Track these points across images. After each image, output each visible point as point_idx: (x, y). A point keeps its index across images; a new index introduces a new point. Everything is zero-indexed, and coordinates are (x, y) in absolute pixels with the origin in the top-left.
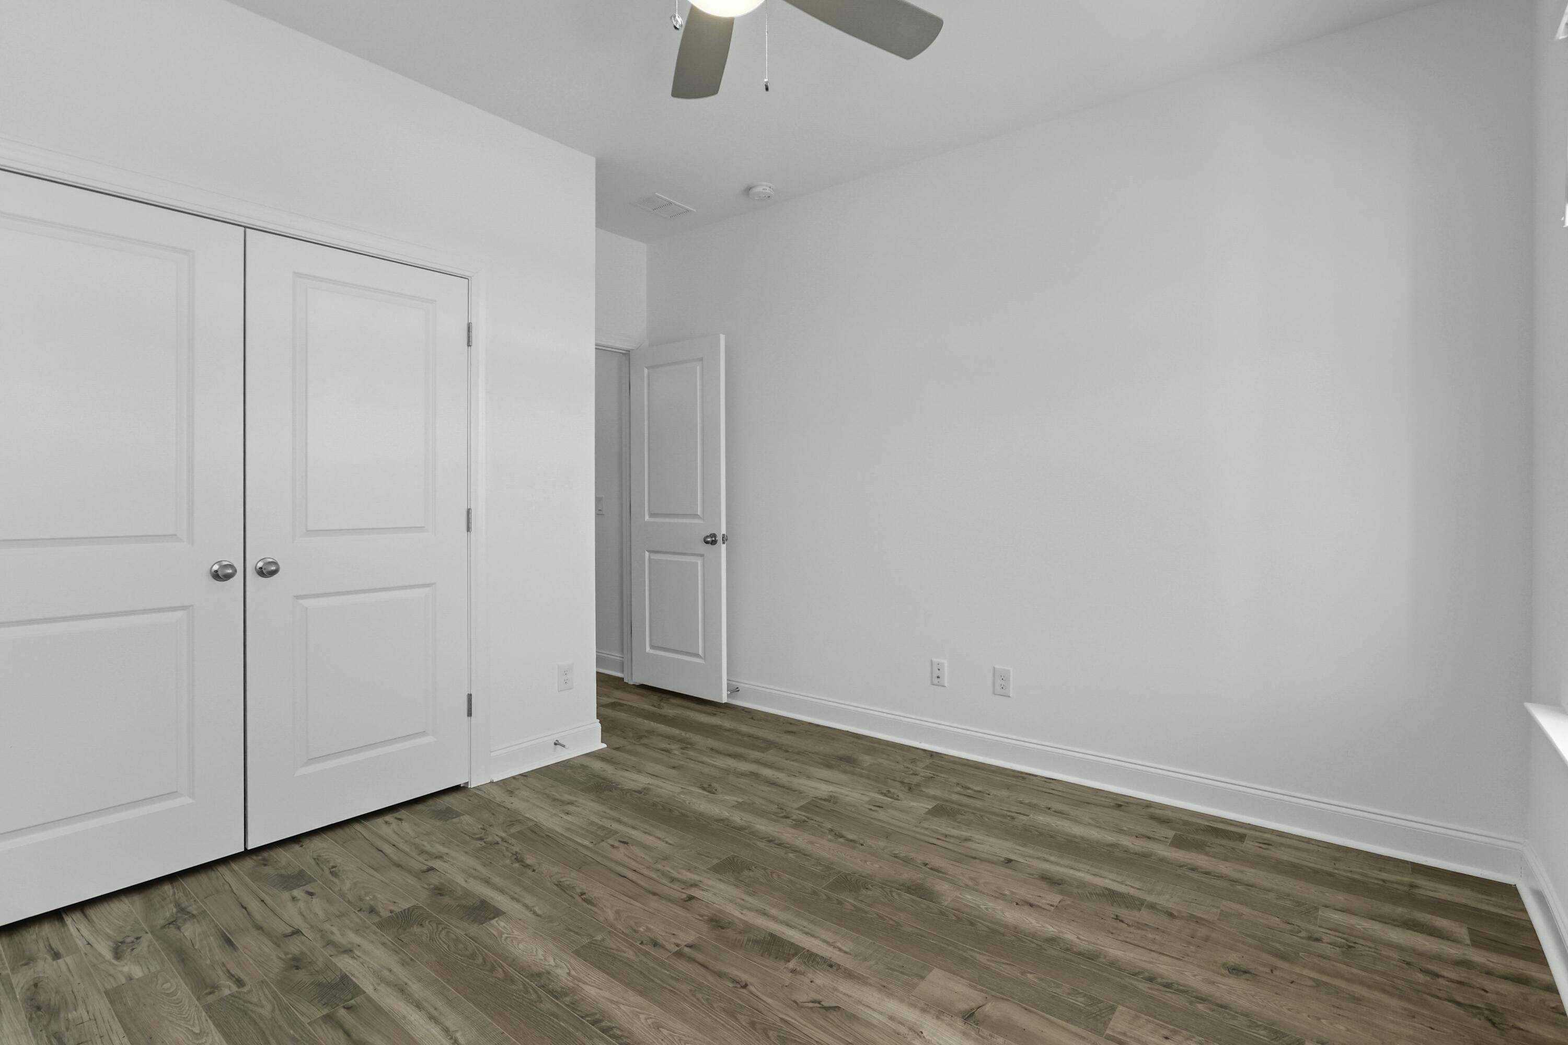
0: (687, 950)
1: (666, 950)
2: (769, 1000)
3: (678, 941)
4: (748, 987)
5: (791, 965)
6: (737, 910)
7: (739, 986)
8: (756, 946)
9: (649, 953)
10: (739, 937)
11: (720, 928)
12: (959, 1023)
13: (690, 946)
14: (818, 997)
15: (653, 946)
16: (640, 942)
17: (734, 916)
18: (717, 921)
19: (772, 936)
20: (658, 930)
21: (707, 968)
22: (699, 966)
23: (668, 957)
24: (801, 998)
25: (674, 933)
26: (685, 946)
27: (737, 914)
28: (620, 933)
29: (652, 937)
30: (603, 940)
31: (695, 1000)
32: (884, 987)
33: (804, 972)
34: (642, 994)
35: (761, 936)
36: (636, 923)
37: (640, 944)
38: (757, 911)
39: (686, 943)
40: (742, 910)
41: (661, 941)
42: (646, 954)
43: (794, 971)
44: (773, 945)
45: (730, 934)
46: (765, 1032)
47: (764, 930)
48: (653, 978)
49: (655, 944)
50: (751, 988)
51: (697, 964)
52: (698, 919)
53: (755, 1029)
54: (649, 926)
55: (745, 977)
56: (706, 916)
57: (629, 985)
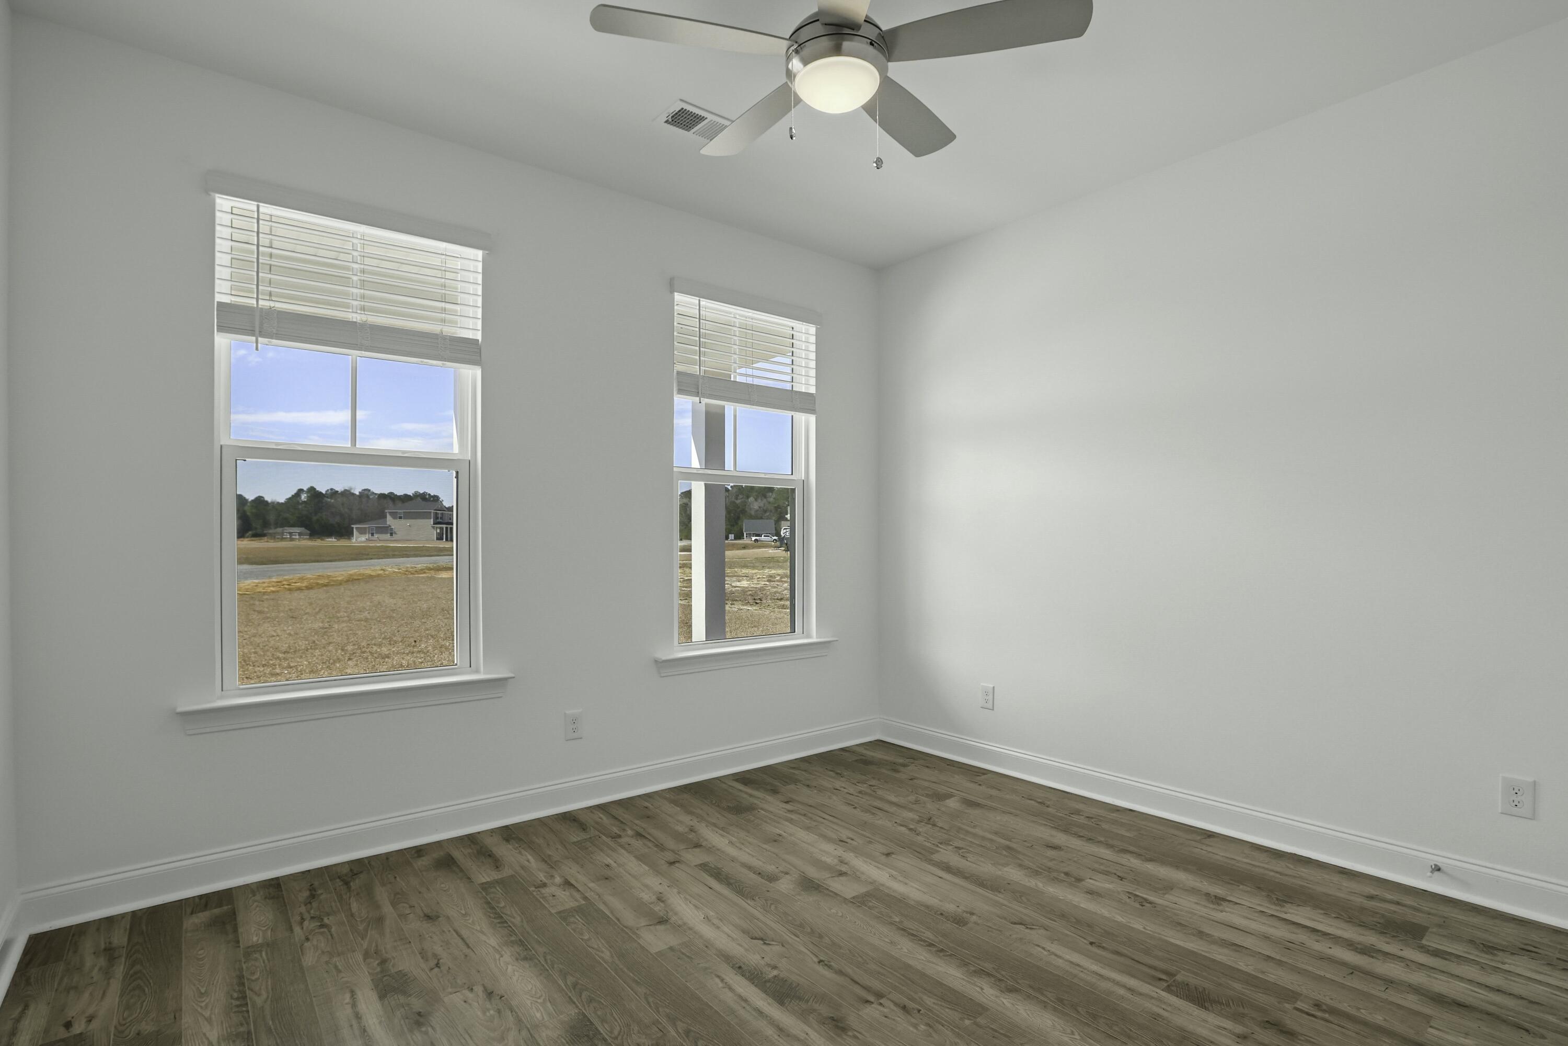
0: (871, 998)
1: (892, 1001)
2: (803, 949)
3: (881, 1008)
4: (818, 961)
5: (775, 972)
6: (812, 1039)
7: (826, 962)
8: (802, 995)
9: (909, 999)
10: (816, 1006)
11: (835, 1019)
12: (674, 919)
13: (867, 1001)
14: (765, 947)
15: (907, 1006)
16: (921, 1012)
17: (816, 1031)
18: (837, 1027)
19: (781, 1003)
20: (904, 1024)
21: (853, 980)
22: (859, 982)
23: (889, 994)
24: (777, 948)
25: (886, 1019)
26: (872, 1003)
27: (813, 1035)
28: (946, 1025)
29: (909, 1017)
30: (962, 1019)
31: (864, 957)
32: (706, 947)
33: (766, 965)
34: (909, 966)
35: (794, 1004)
36: (930, 1035)
37: (921, 1010)
38: (788, 1036)
39: (873, 1005)
40: (806, 1038)
41: (899, 1012)
42: (912, 999)
43: (775, 967)
44: (784, 993)
45: (825, 1010)
46: (813, 931)
47: (788, 1011)
48: (902, 977)
49: (904, 1008)
50: (816, 960)
51: (861, 984)
52: (860, 1033)
53: (819, 934)
54: (915, 1031)
55: (820, 969)
56: (850, 1036)
57: (923, 975)
